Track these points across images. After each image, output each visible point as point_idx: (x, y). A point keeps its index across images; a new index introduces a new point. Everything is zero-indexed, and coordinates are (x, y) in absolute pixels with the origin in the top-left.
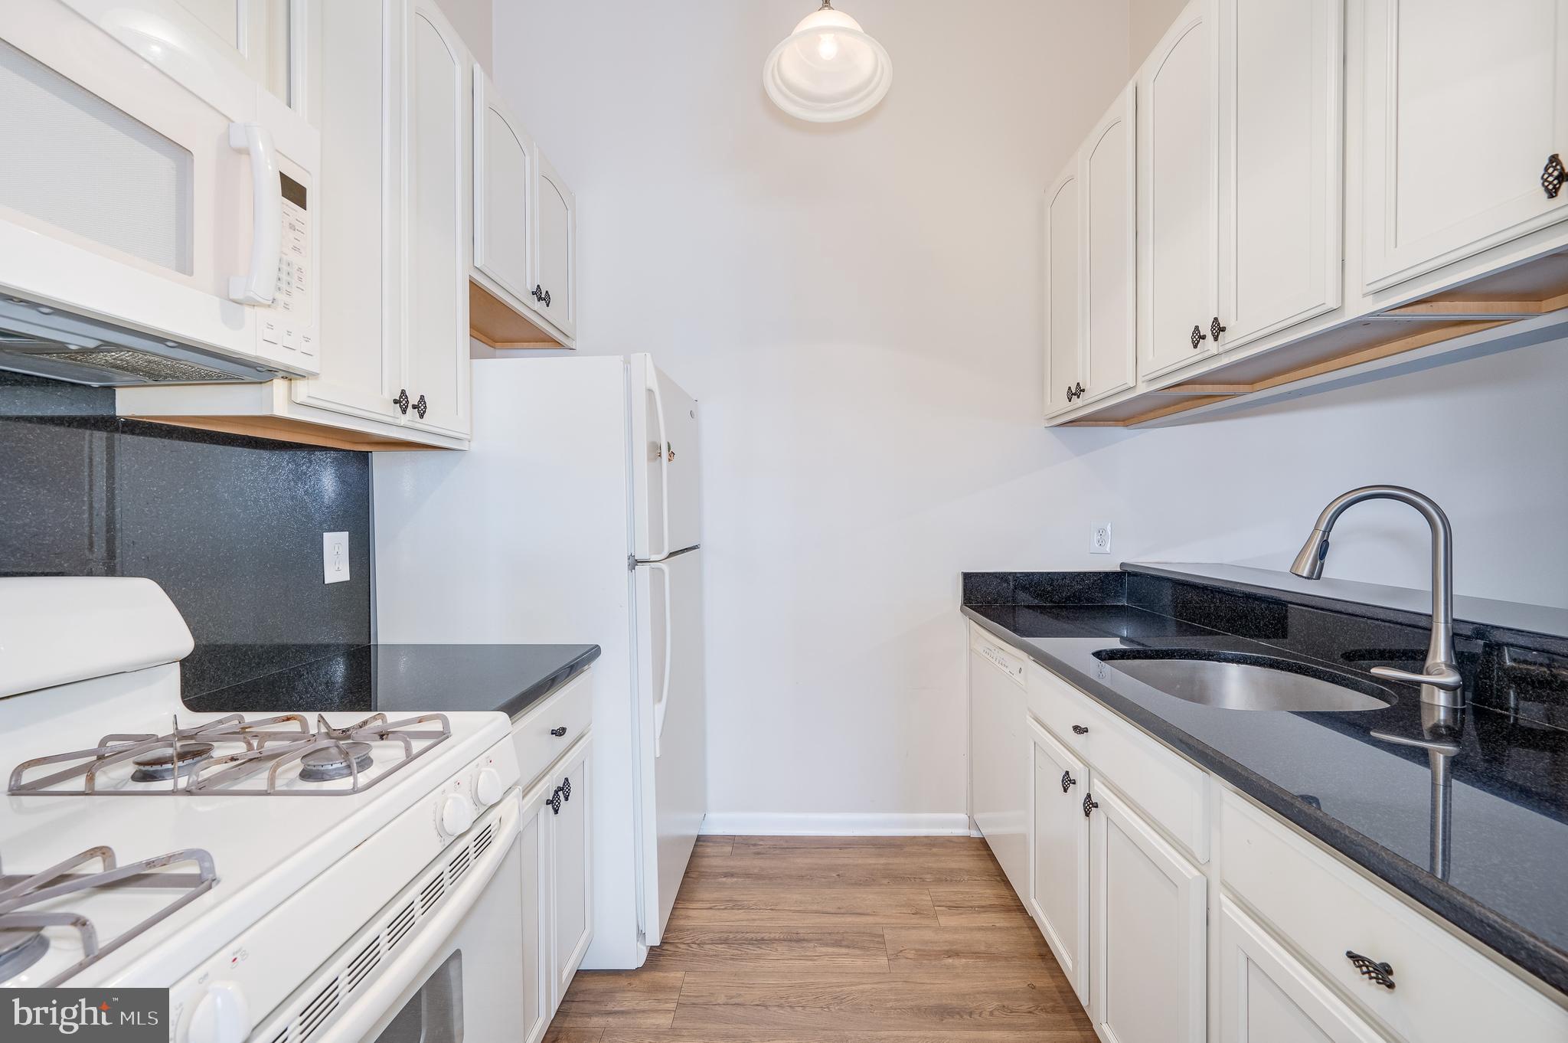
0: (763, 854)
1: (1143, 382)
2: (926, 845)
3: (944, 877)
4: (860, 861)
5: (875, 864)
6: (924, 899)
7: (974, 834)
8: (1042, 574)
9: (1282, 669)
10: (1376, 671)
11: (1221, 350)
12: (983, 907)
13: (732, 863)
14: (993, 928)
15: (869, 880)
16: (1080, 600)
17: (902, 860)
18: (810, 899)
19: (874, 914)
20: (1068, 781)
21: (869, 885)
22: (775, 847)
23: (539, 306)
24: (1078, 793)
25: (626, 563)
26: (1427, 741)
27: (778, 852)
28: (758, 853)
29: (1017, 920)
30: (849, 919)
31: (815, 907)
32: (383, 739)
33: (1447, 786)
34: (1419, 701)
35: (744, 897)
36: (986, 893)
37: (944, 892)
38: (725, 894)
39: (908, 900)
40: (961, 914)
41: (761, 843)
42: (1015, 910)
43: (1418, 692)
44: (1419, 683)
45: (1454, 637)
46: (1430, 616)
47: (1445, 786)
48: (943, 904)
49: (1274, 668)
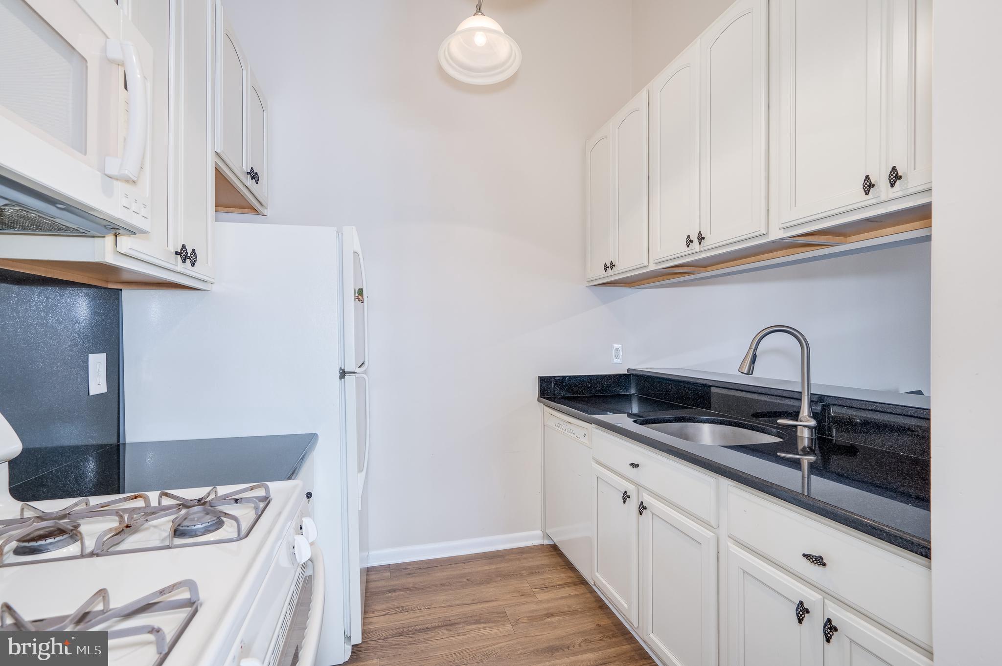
0: (413, 574)
1: (654, 263)
2: (518, 553)
3: (534, 571)
4: (479, 569)
5: (489, 569)
6: (525, 586)
7: (547, 542)
8: (585, 376)
9: (726, 425)
10: (779, 421)
11: (702, 249)
12: (561, 585)
13: (392, 583)
14: (570, 596)
15: (488, 580)
16: (606, 392)
17: (506, 565)
18: (452, 597)
19: (496, 600)
20: (626, 497)
21: (488, 583)
22: (420, 569)
23: (250, 182)
24: (633, 504)
25: (338, 375)
26: (800, 455)
27: (422, 571)
28: (409, 574)
29: (581, 589)
30: (482, 606)
31: (457, 602)
32: (237, 503)
33: (809, 478)
34: (796, 436)
35: (408, 604)
36: (559, 576)
37: (536, 579)
38: (394, 604)
39: (516, 588)
40: (549, 591)
41: (409, 567)
42: (579, 584)
43: (796, 432)
44: (796, 426)
45: (812, 403)
46: (800, 392)
47: (808, 478)
48: (537, 587)
49: (722, 424)
